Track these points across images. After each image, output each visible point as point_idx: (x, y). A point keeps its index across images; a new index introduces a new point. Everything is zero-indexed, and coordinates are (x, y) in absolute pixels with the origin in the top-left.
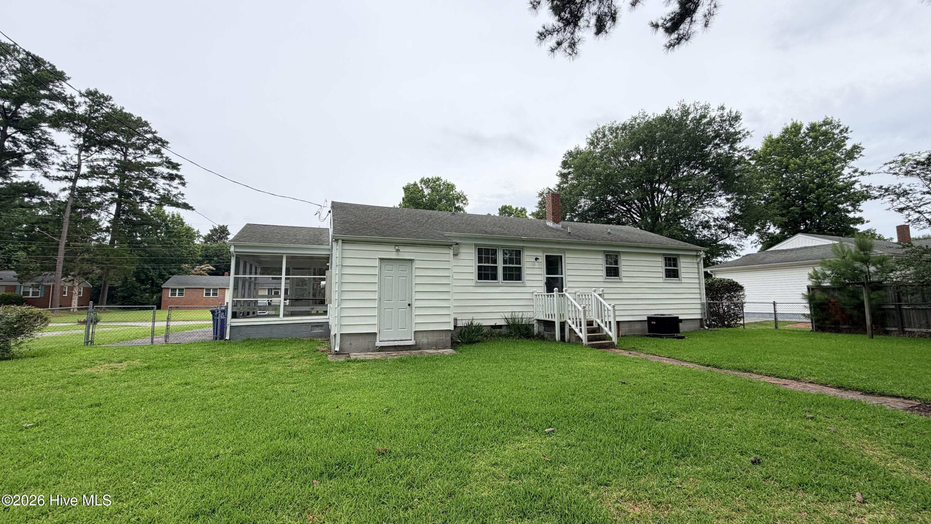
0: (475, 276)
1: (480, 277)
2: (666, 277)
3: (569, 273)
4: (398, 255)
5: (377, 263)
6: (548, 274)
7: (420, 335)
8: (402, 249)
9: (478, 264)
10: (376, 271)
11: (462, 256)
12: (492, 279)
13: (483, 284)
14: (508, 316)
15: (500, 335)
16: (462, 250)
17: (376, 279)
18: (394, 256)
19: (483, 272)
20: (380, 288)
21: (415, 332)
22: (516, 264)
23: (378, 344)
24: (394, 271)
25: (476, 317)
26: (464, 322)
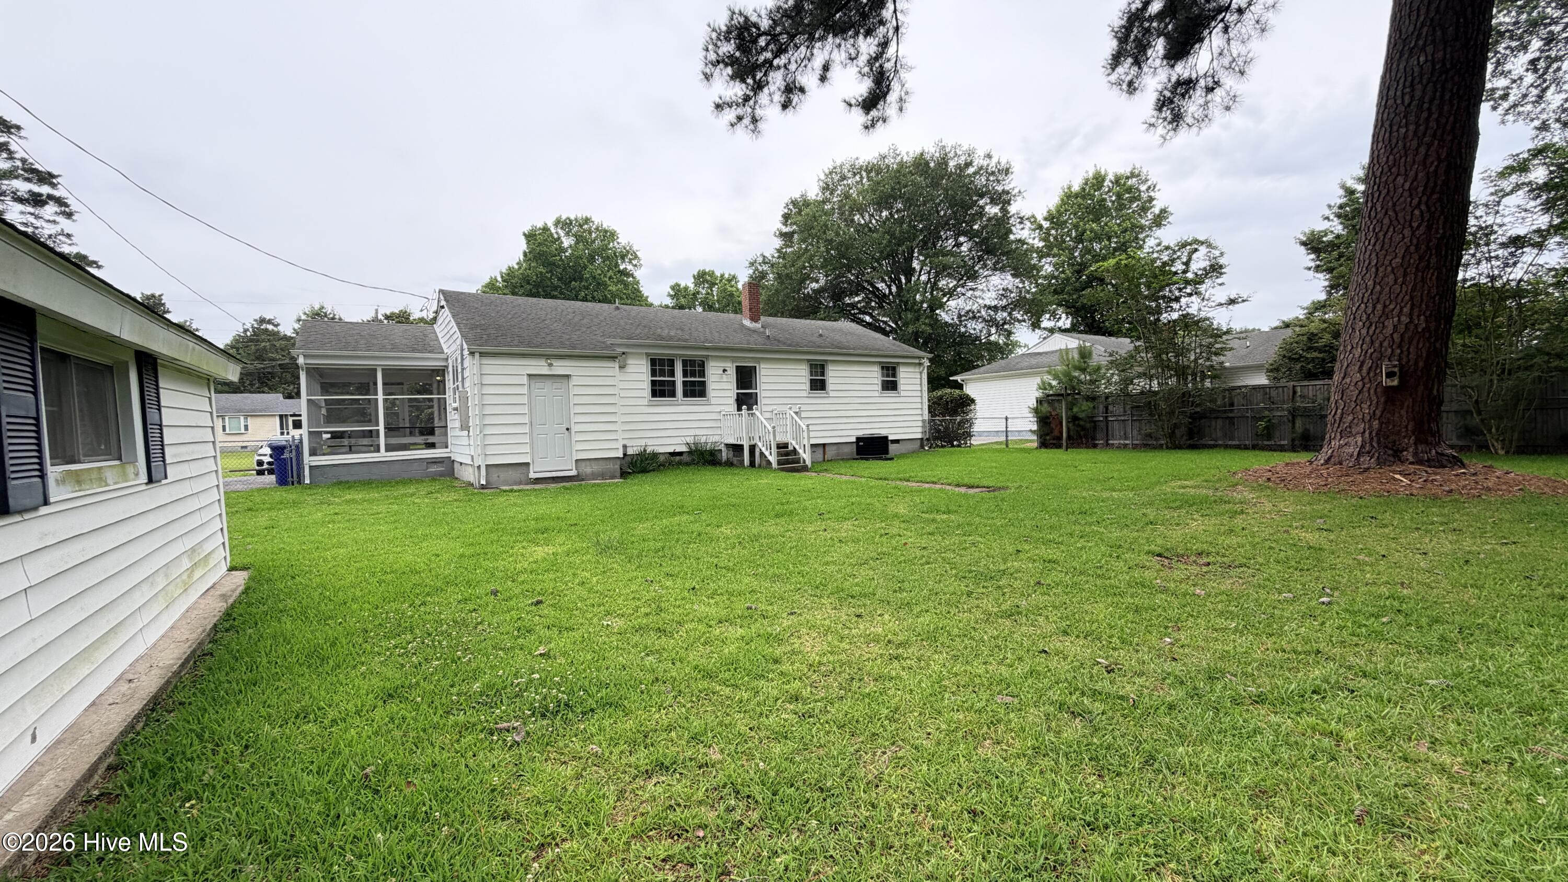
0: (647, 392)
1: (654, 394)
2: (883, 390)
3: (764, 387)
4: (551, 370)
5: (525, 380)
6: (738, 389)
7: (583, 464)
8: (556, 363)
9: (650, 378)
10: (525, 390)
11: (630, 369)
12: (669, 397)
13: (659, 403)
14: (690, 440)
15: (680, 463)
16: (630, 361)
17: (525, 400)
18: (545, 371)
19: (657, 388)
20: (530, 410)
21: (577, 461)
22: (700, 377)
23: (532, 475)
24: (547, 388)
25: (650, 442)
26: (635, 449)
